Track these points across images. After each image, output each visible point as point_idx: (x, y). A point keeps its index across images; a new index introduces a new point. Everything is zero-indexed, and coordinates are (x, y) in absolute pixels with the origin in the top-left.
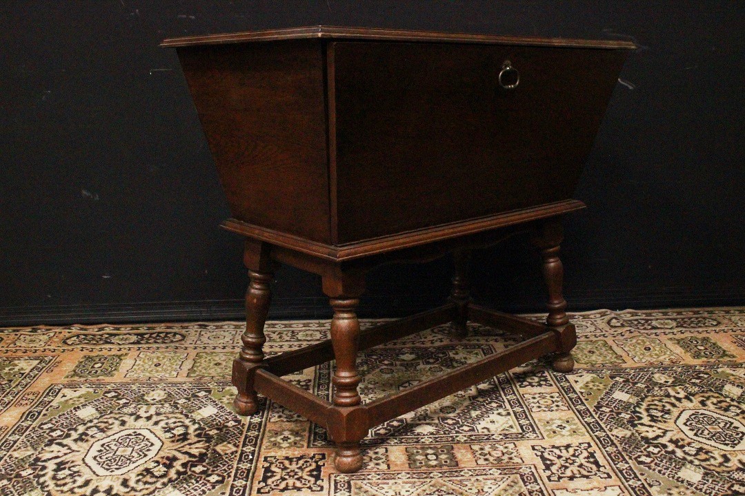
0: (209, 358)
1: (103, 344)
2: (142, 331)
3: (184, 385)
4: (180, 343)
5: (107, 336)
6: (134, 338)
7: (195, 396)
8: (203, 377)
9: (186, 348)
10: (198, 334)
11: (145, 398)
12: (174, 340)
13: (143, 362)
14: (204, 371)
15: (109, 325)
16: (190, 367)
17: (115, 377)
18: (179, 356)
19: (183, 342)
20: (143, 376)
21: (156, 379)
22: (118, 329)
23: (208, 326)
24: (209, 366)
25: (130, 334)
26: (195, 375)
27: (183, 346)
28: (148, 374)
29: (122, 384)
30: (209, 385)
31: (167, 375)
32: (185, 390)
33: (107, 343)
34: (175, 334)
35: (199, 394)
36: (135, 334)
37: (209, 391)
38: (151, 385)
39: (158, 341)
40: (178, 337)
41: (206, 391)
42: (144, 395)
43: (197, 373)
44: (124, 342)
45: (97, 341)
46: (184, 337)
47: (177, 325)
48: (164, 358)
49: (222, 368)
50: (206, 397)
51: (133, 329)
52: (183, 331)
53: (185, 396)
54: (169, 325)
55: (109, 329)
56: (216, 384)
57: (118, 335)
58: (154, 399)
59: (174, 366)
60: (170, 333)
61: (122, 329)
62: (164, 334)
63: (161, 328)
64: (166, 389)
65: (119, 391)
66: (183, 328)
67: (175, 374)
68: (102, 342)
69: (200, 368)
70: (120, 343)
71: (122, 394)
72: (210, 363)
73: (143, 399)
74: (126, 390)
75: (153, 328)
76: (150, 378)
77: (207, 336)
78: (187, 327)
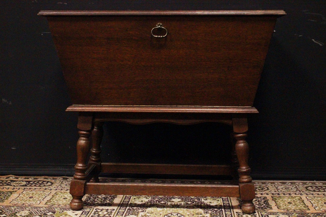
0: (62, 195)
1: (6, 185)
2: (30, 179)
3: (41, 208)
4: (49, 186)
5: (10, 181)
6: (24, 183)
7: (45, 214)
8: (54, 205)
9: (51, 189)
10: (61, 182)
11: (17, 214)
12: (46, 185)
13: (24, 196)
14: (56, 202)
15: (13, 176)
16: (49, 199)
17: (4, 202)
18: (45, 194)
19: (51, 186)
20: (20, 203)
21: (27, 205)
22: (17, 178)
23: (68, 179)
24: (60, 200)
25: (23, 181)
26: (50, 204)
27: (50, 188)
28: (23, 202)
29: (6, 207)
30: (55, 209)
31: (34, 203)
32: (41, 211)
33: (8, 185)
34: (48, 182)
35: (48, 214)
36: (26, 181)
37: (54, 212)
38: (23, 207)
39: (37, 185)
40: (49, 184)
41: (52, 212)
42: (16, 213)
43: (52, 203)
44: (17, 185)
45: (3, 184)
46: (52, 183)
47: (51, 178)
48: (36, 194)
49: (67, 201)
50: (51, 215)
51: (25, 178)
52: (53, 181)
53: (40, 214)
54: (46, 177)
55: (12, 178)
56: (59, 209)
57: (16, 181)
58: (21, 215)
59: (40, 198)
60: (45, 181)
61: (20, 178)
62: (42, 182)
63: (41, 179)
64: (31, 210)
65: (3, 210)
66: (54, 179)
67: (39, 202)
68: (5, 184)
69: (54, 200)
70: (15, 185)
71: (4, 211)
72: (61, 198)
73: (15, 215)
74: (7, 209)
75: (37, 179)
76: (24, 204)
77: (65, 184)
78: (56, 179)
